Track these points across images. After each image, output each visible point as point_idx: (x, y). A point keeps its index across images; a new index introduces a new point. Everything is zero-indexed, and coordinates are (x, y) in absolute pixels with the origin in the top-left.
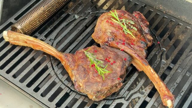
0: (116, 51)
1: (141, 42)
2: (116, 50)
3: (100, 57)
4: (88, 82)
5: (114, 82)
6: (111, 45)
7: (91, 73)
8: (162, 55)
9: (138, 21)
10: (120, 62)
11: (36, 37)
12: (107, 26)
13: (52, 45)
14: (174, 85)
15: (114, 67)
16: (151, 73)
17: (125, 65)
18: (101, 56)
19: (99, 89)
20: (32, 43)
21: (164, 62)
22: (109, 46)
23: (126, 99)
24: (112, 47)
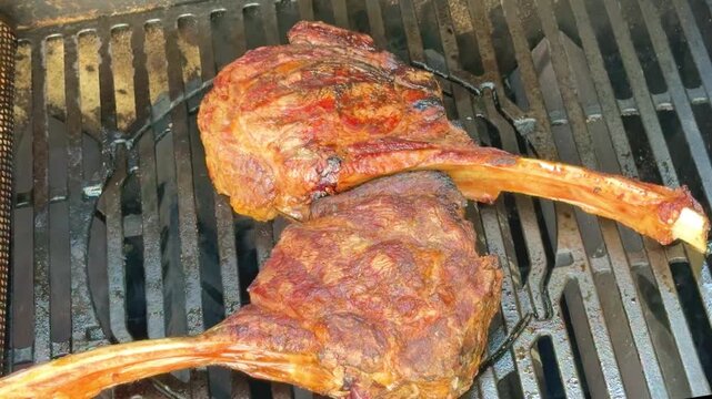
0: (378, 191)
1: (418, 106)
2: (375, 189)
3: (357, 245)
4: (406, 347)
5: (482, 282)
6: (341, 187)
7: (387, 311)
8: (498, 107)
9: (335, 52)
10: (432, 210)
11: (28, 364)
12: (270, 132)
13: (113, 341)
14: (626, 166)
15: (432, 239)
16: (547, 176)
17: (457, 208)
18: (355, 239)
19: (460, 341)
20: (62, 382)
21: (525, 124)
22: (337, 193)
23: (541, 313)
24: (349, 189)
